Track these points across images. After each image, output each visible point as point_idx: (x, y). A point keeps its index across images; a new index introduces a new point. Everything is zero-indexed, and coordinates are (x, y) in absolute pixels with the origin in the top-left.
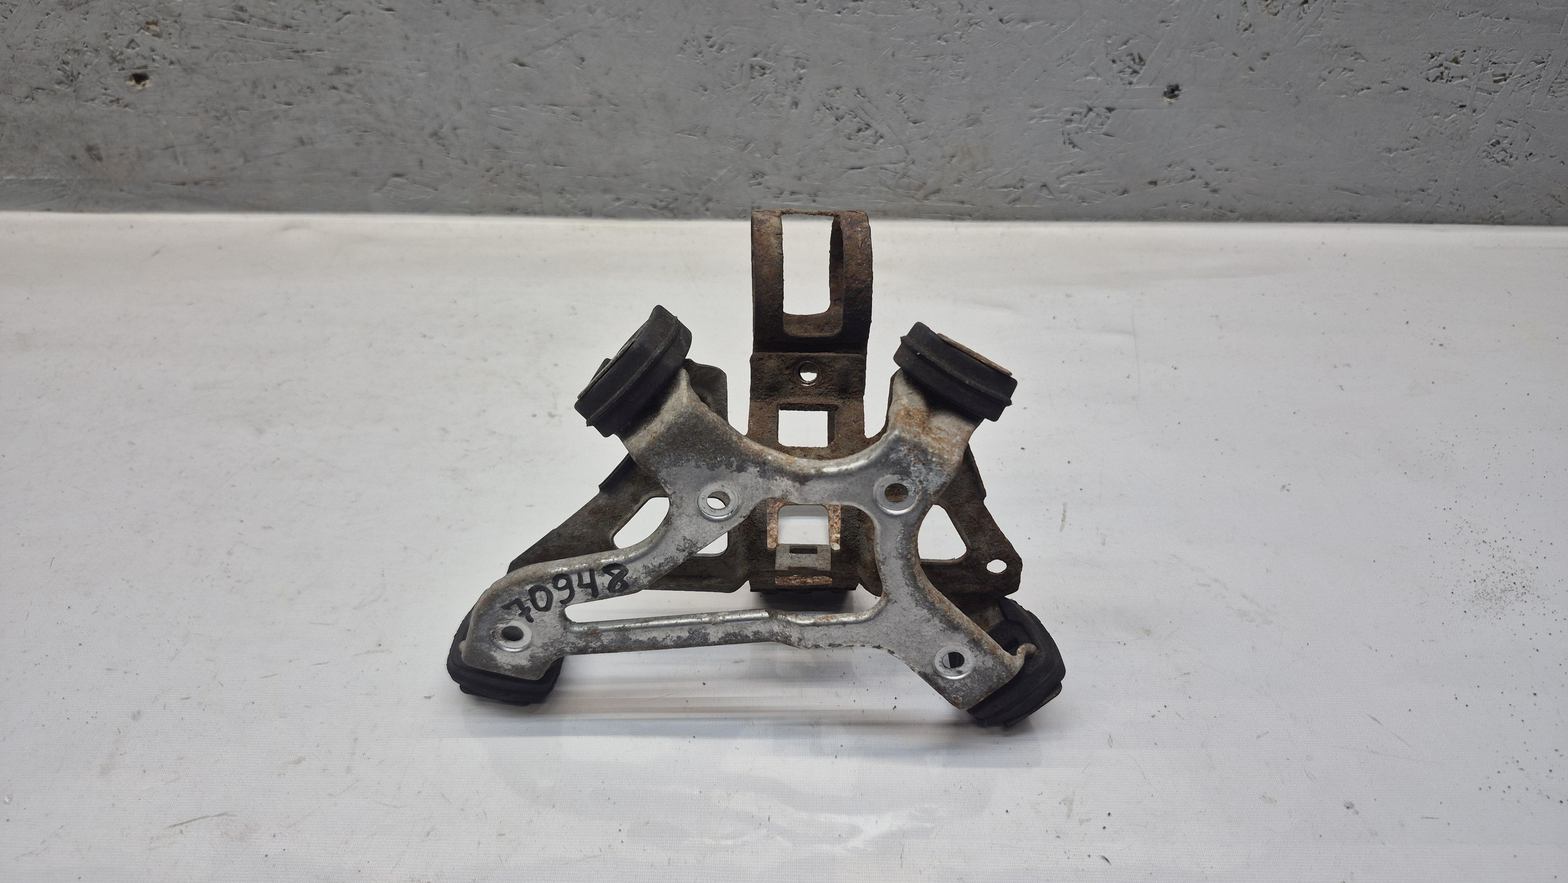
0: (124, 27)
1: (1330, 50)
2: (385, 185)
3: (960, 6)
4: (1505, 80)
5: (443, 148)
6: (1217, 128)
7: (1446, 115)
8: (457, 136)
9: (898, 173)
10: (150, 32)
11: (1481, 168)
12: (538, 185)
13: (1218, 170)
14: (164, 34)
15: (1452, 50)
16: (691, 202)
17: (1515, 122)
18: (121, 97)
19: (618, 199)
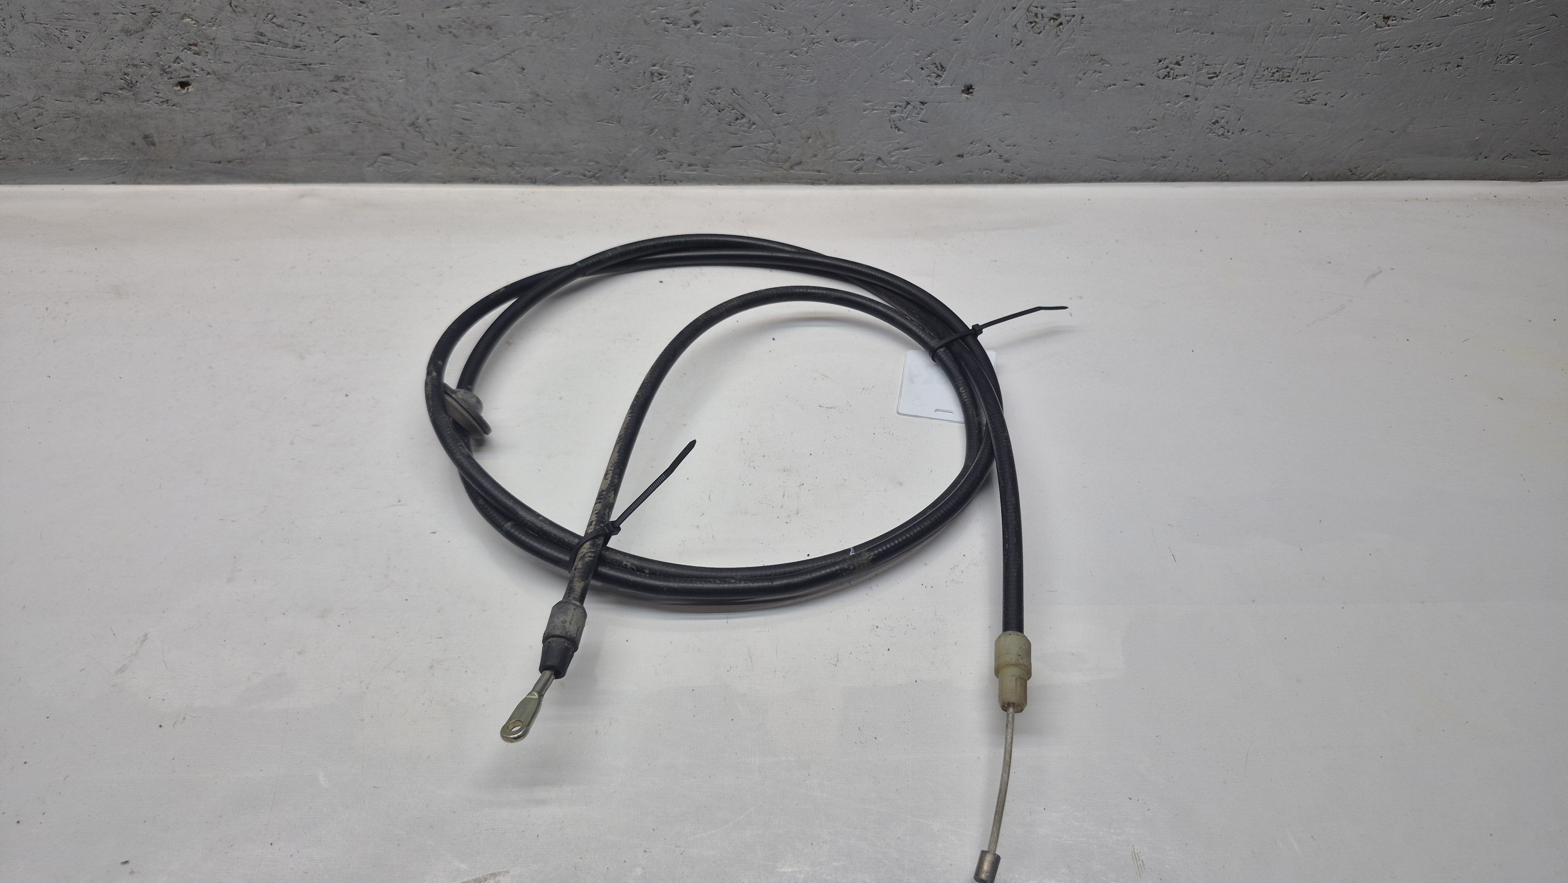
0: (172, 48)
1: (1082, 58)
2: (375, 162)
3: (805, 30)
4: (1217, 77)
5: (419, 134)
6: (1003, 115)
7: (1175, 103)
8: (430, 125)
9: (768, 150)
10: (191, 51)
11: (1206, 141)
12: (494, 161)
13: (1008, 146)
14: (202, 52)
15: (1174, 56)
16: (612, 172)
17: (1228, 107)
18: (169, 99)
19: (556, 171)
